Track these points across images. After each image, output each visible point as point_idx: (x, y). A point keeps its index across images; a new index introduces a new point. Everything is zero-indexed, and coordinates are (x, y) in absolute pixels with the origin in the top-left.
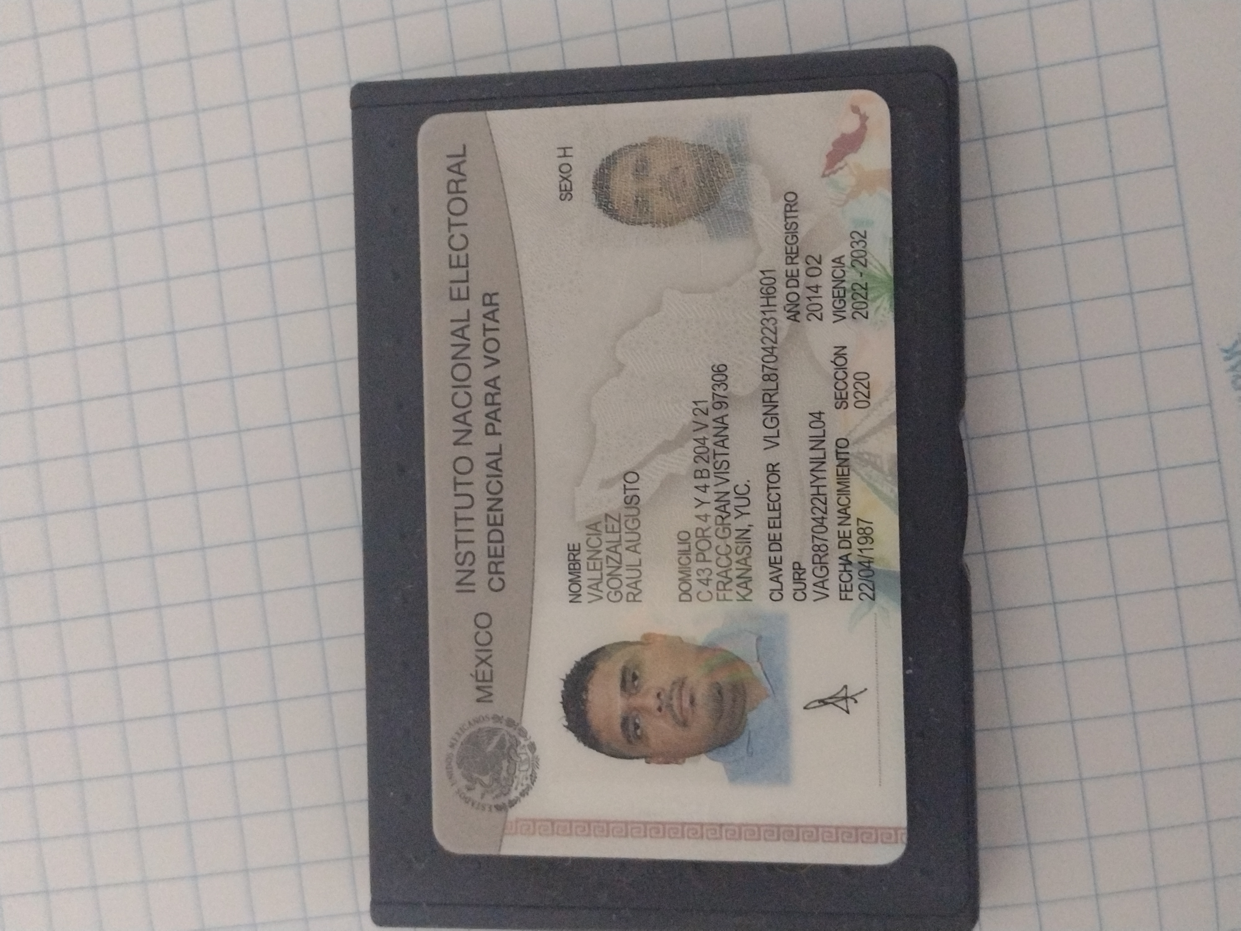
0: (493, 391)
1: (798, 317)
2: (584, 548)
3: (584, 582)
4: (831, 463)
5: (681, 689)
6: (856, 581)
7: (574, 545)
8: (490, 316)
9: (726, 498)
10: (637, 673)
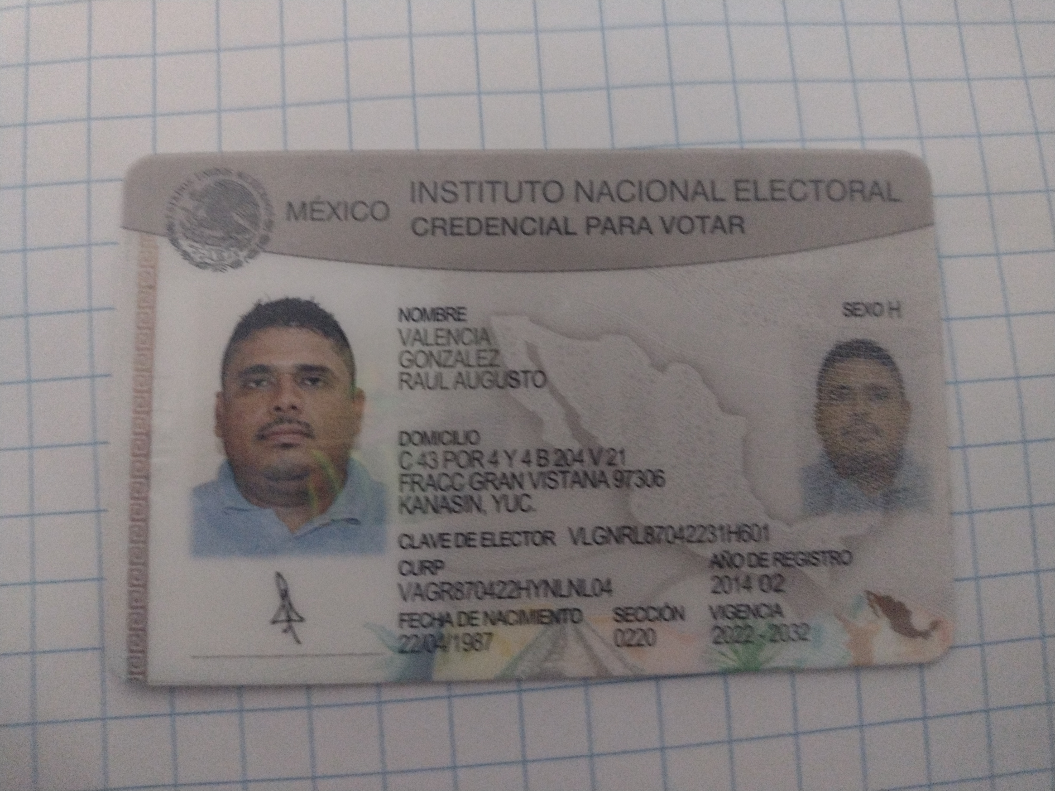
0: (636, 227)
1: (716, 567)
2: (460, 325)
3: (421, 326)
4: (555, 604)
5: (301, 433)
6: (421, 632)
7: (463, 314)
8: (719, 225)
9: (516, 485)
10: (320, 384)
